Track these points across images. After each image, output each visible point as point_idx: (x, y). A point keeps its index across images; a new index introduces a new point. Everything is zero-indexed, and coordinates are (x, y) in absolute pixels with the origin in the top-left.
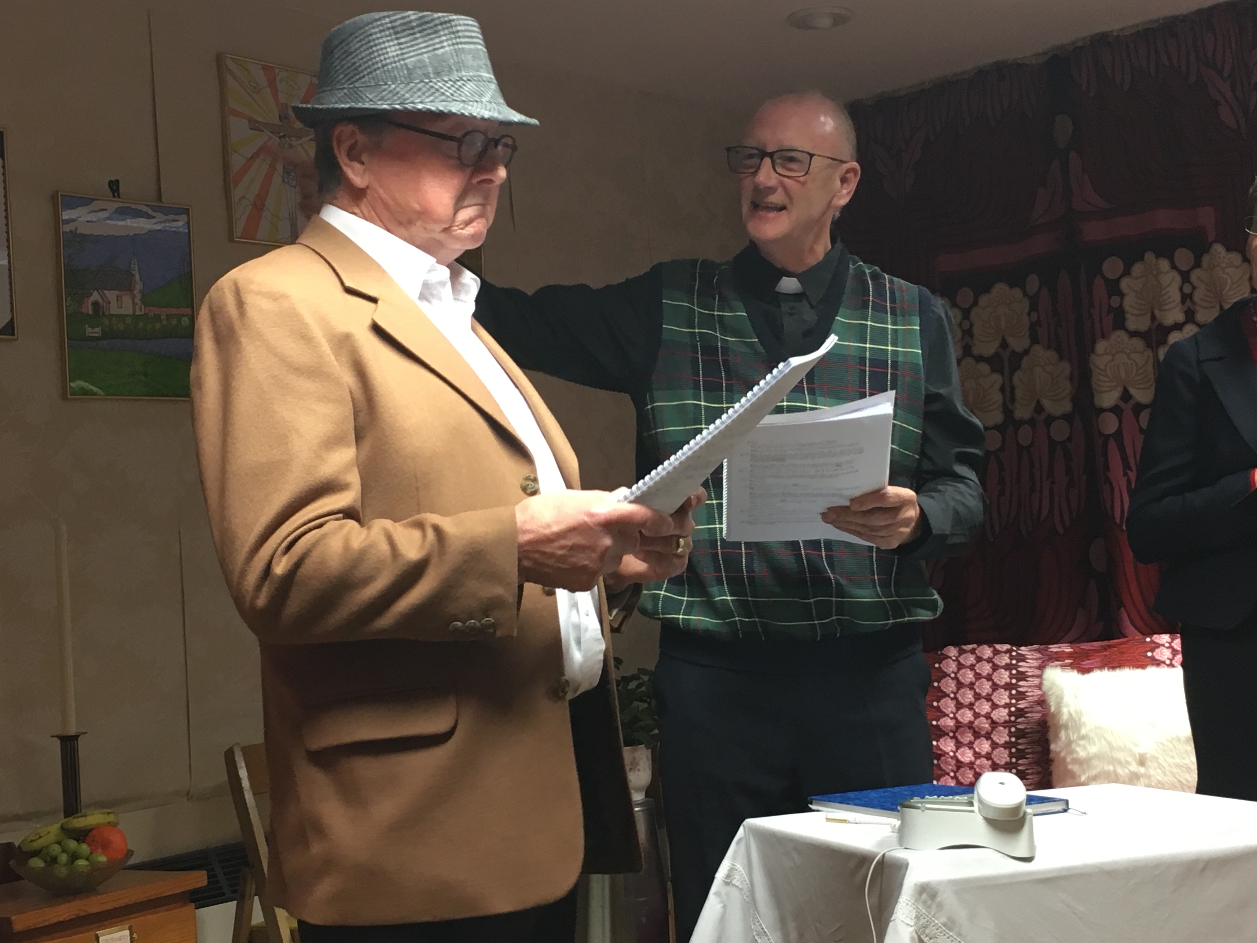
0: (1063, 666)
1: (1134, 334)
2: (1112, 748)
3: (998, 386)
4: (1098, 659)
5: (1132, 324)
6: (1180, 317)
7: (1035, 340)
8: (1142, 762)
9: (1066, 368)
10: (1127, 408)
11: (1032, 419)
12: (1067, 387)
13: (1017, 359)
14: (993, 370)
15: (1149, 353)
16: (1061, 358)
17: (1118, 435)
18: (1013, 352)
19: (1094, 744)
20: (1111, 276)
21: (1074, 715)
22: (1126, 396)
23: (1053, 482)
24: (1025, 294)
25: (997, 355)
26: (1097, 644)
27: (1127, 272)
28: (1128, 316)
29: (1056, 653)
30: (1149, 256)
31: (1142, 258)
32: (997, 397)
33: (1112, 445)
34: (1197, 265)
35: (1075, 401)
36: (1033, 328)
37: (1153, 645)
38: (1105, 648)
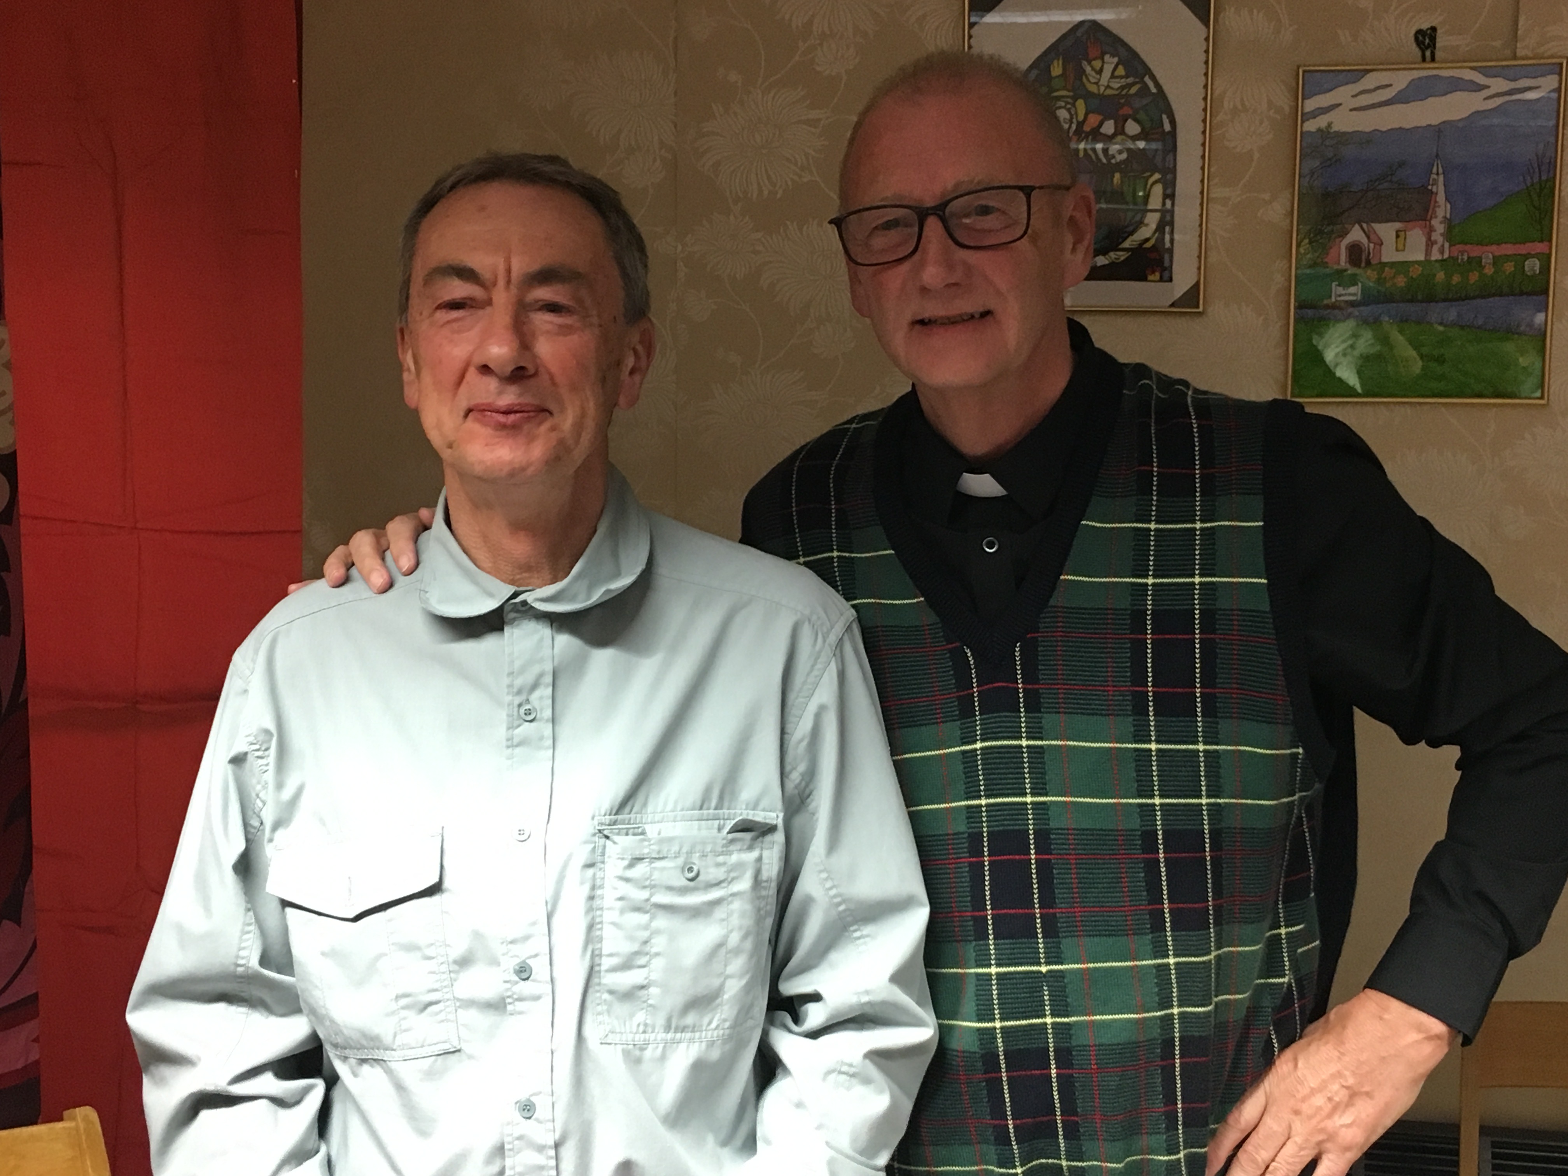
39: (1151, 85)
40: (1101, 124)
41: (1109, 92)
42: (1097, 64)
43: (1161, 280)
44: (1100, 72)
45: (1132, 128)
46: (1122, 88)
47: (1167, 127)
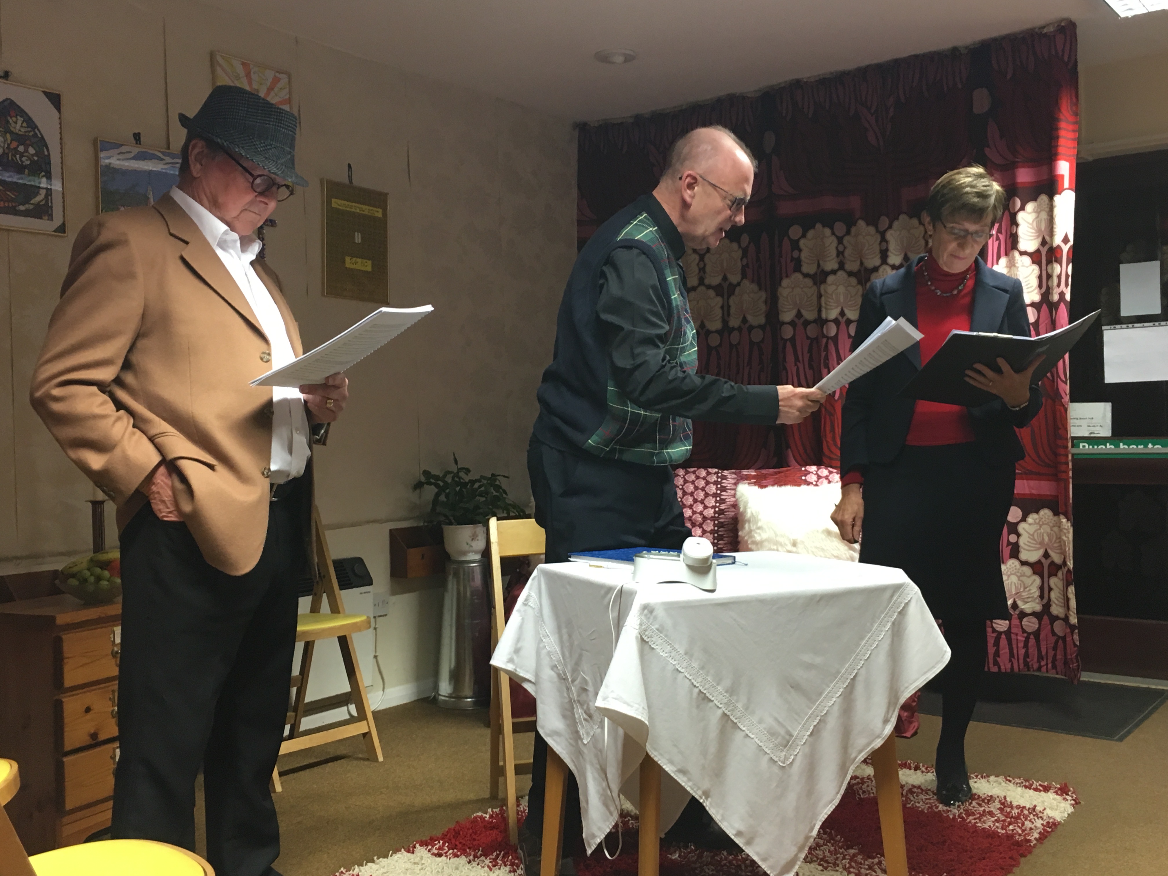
0: (749, 484)
1: (806, 275)
2: (776, 535)
3: (720, 304)
4: (772, 480)
5: (805, 269)
6: (836, 266)
7: (744, 276)
8: (794, 544)
9: (763, 295)
10: (799, 322)
11: (740, 327)
12: (763, 308)
13: (732, 288)
14: (717, 295)
15: (815, 288)
16: (760, 289)
17: (793, 339)
18: (731, 284)
19: (766, 532)
20: (794, 237)
21: (754, 514)
22: (799, 315)
23: (751, 368)
24: (740, 247)
25: (720, 285)
26: (771, 470)
27: (804, 236)
28: (803, 263)
29: (746, 475)
30: (818, 226)
31: (813, 227)
32: (718, 312)
33: (789, 345)
34: (848, 233)
35: (768, 316)
36: (744, 269)
37: (806, 472)
38: (776, 473)
39: (38, 132)
40: (18, 146)
41: (20, 133)
42: (14, 119)
43: (48, 220)
44: (16, 123)
45: (31, 151)
46: (26, 132)
47: (46, 153)
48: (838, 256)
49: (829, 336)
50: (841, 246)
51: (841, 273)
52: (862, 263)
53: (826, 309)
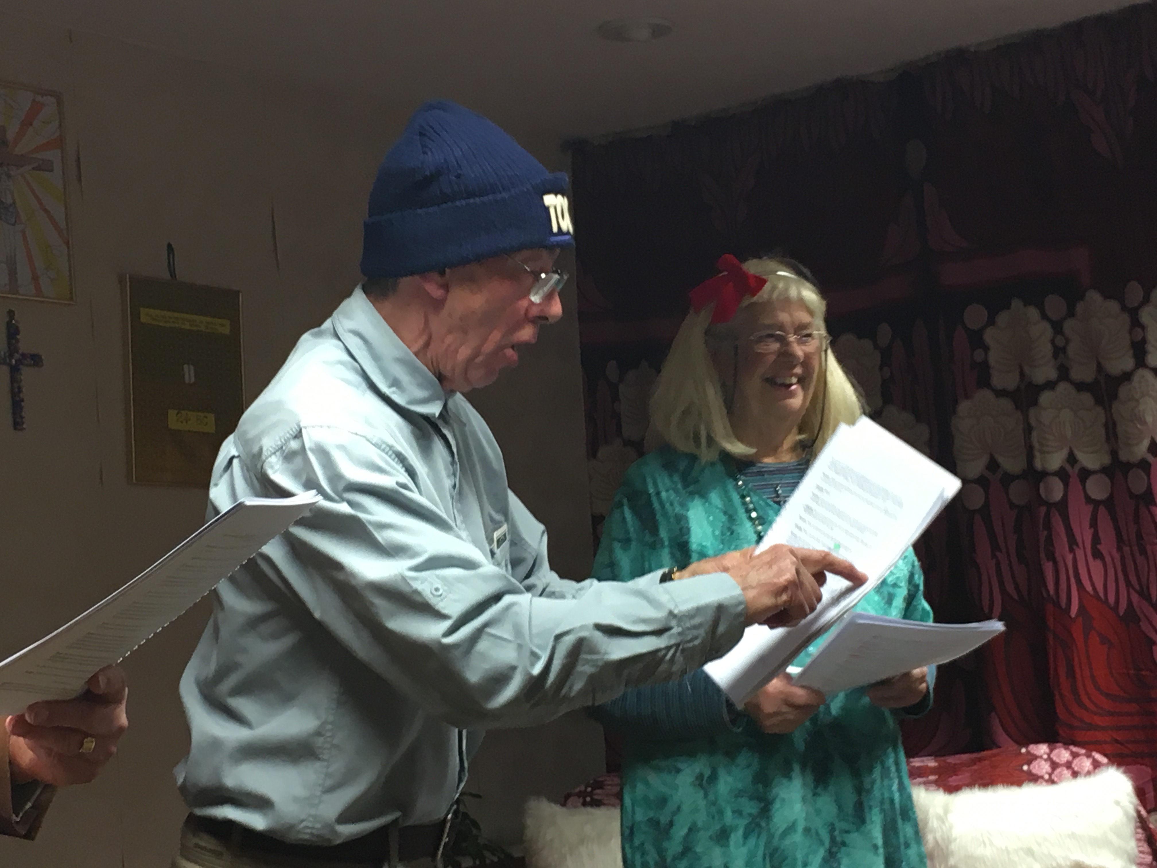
0: (925, 784)
4: (968, 775)
5: (998, 381)
6: (1053, 375)
7: (887, 400)
9: (924, 432)
10: (995, 479)
15: (1019, 415)
16: (918, 421)
17: (985, 511)
20: (973, 326)
21: (940, 842)
22: (993, 465)
24: (876, 346)
26: (965, 757)
27: (991, 322)
28: (993, 372)
29: (919, 768)
30: (1016, 304)
31: (1008, 306)
33: (979, 524)
34: (1071, 313)
36: (886, 386)
37: (1029, 757)
38: (974, 762)
48: (1055, 356)
49: (1052, 501)
50: (1059, 337)
51: (1063, 387)
52: (1100, 368)
53: (1042, 452)
